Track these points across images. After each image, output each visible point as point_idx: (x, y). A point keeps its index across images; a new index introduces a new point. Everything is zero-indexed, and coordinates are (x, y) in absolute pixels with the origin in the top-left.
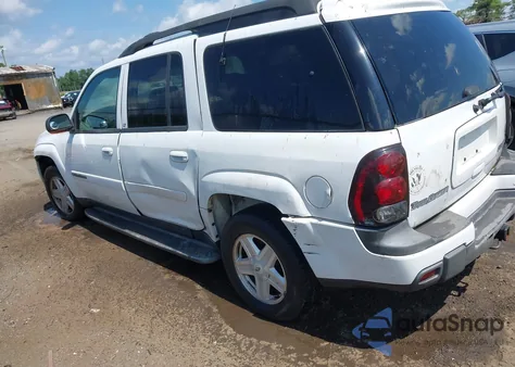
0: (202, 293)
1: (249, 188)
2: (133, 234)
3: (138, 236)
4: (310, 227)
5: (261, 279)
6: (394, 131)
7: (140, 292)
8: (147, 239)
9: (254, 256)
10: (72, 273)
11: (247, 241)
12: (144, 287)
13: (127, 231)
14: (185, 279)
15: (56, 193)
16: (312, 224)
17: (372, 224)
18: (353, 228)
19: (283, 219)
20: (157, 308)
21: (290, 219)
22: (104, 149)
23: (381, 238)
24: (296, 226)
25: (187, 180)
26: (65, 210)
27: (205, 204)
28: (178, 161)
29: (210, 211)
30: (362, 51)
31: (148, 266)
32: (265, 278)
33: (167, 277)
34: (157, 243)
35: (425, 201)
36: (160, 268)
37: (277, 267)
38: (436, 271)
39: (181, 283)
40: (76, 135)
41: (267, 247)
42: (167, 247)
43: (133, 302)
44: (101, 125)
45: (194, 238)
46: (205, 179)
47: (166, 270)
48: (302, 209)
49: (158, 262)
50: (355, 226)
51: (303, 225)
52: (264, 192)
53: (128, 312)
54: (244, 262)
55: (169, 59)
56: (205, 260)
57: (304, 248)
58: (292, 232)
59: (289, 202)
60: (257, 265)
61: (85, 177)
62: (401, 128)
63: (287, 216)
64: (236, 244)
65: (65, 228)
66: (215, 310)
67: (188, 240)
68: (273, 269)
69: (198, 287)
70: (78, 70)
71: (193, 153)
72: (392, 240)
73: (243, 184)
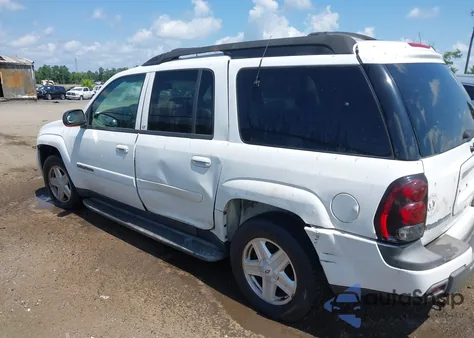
0: (205, 289)
1: (272, 197)
2: (136, 227)
3: (142, 230)
4: (333, 238)
5: (269, 281)
6: (419, 162)
7: (146, 283)
8: (151, 234)
9: (264, 259)
10: (75, 259)
11: (260, 245)
12: (150, 279)
13: (129, 224)
14: (187, 274)
15: (53, 181)
16: (335, 236)
17: (394, 240)
18: (375, 243)
19: (306, 228)
20: (164, 300)
21: (313, 229)
22: (119, 146)
23: (399, 253)
24: (318, 236)
25: (206, 183)
26: (60, 198)
27: (221, 206)
28: (199, 165)
29: (225, 213)
30: (389, 80)
31: (148, 259)
32: (273, 280)
33: (168, 270)
34: (161, 238)
35: (435, 224)
36: (160, 262)
37: (288, 271)
38: (442, 287)
39: (182, 277)
40: (87, 131)
41: (281, 252)
42: (171, 243)
43: (141, 292)
44: (111, 123)
45: (198, 236)
46: (226, 184)
47: (167, 264)
48: (326, 221)
49: (158, 255)
50: (377, 241)
51: (327, 236)
52: (288, 201)
53: (138, 302)
54: (254, 263)
55: (200, 74)
56: (210, 258)
57: (322, 256)
58: (313, 241)
59: (314, 214)
60: (268, 267)
61: (92, 170)
62: (424, 160)
63: (309, 226)
64: (247, 246)
65: (61, 215)
66: (220, 306)
67: (191, 238)
68: (283, 273)
69: (201, 283)
70: (52, 65)
71: (216, 161)
72: (409, 256)
73: (267, 193)
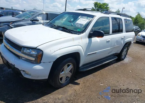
2: (106, 62)
3: (107, 62)
13: (103, 63)
